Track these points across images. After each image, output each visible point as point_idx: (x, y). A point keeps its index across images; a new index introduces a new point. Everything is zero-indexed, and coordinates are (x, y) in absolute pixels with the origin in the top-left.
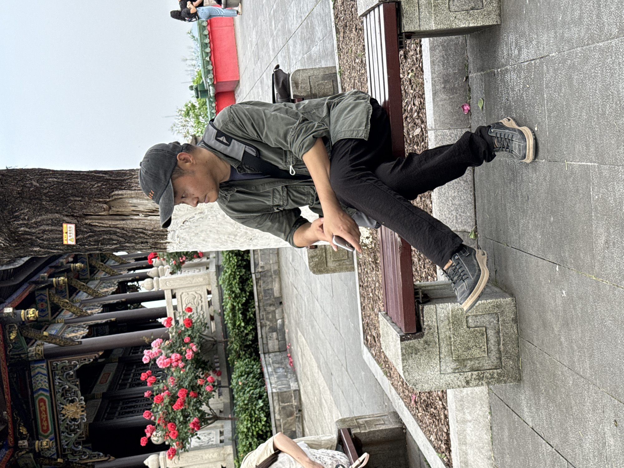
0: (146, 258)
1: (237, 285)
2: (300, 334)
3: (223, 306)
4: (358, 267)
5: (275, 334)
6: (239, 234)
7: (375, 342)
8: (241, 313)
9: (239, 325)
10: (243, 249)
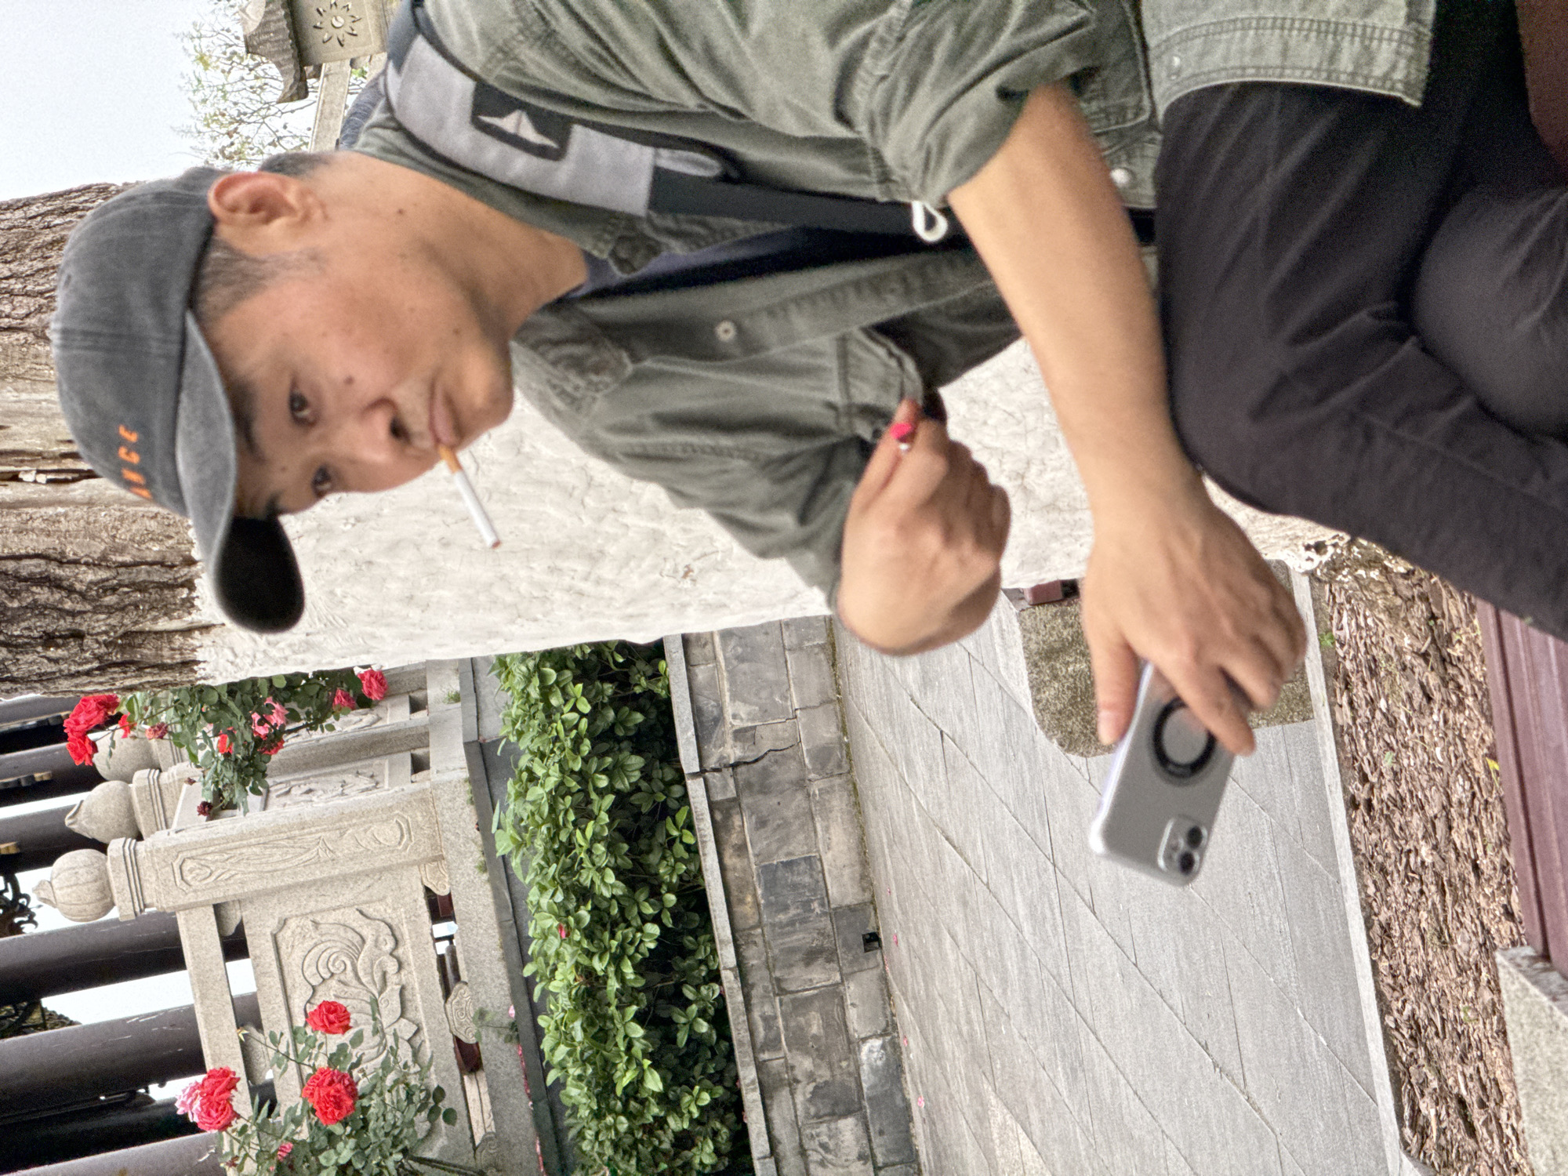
0: (49, 732)
1: (600, 848)
2: (999, 1114)
3: (529, 983)
4: (1331, 692)
5: (848, 1127)
6: (612, 549)
7: (1471, 1131)
8: (639, 1018)
9: (635, 1090)
10: (641, 637)
